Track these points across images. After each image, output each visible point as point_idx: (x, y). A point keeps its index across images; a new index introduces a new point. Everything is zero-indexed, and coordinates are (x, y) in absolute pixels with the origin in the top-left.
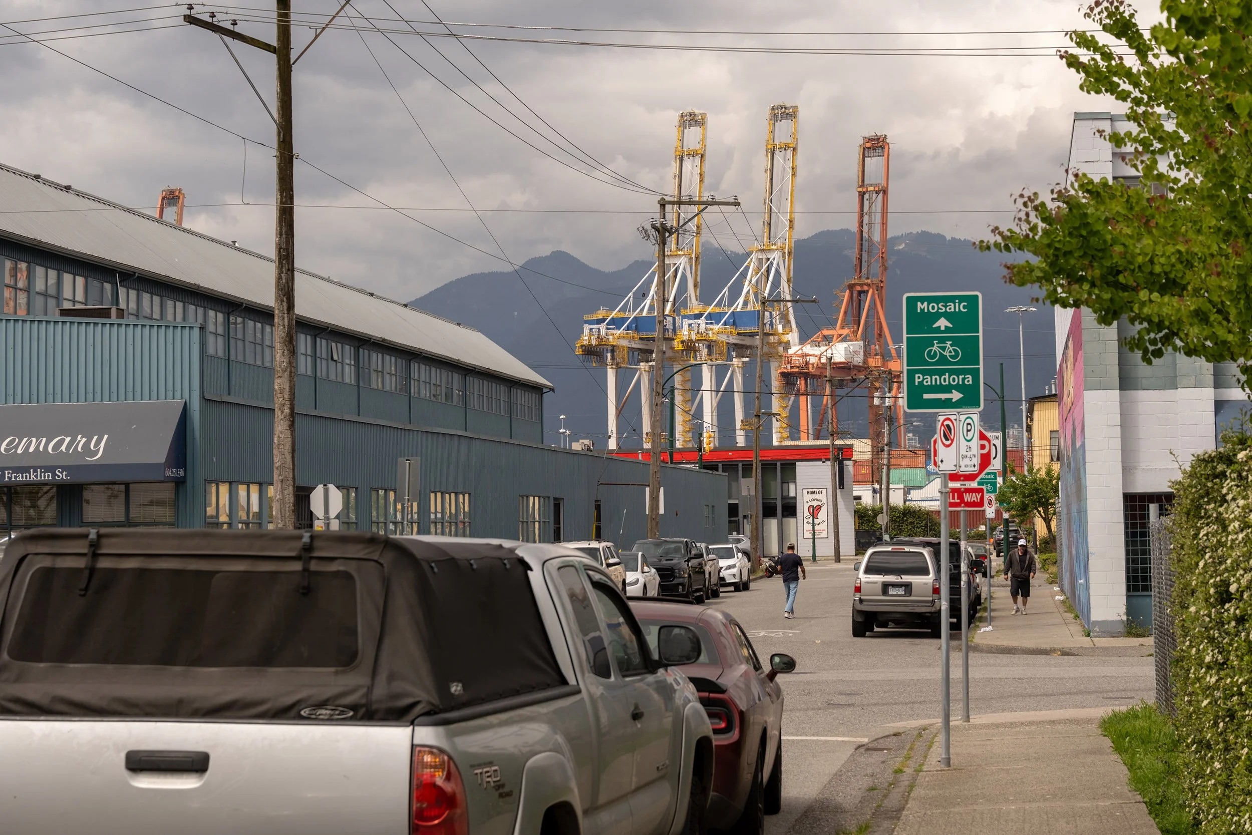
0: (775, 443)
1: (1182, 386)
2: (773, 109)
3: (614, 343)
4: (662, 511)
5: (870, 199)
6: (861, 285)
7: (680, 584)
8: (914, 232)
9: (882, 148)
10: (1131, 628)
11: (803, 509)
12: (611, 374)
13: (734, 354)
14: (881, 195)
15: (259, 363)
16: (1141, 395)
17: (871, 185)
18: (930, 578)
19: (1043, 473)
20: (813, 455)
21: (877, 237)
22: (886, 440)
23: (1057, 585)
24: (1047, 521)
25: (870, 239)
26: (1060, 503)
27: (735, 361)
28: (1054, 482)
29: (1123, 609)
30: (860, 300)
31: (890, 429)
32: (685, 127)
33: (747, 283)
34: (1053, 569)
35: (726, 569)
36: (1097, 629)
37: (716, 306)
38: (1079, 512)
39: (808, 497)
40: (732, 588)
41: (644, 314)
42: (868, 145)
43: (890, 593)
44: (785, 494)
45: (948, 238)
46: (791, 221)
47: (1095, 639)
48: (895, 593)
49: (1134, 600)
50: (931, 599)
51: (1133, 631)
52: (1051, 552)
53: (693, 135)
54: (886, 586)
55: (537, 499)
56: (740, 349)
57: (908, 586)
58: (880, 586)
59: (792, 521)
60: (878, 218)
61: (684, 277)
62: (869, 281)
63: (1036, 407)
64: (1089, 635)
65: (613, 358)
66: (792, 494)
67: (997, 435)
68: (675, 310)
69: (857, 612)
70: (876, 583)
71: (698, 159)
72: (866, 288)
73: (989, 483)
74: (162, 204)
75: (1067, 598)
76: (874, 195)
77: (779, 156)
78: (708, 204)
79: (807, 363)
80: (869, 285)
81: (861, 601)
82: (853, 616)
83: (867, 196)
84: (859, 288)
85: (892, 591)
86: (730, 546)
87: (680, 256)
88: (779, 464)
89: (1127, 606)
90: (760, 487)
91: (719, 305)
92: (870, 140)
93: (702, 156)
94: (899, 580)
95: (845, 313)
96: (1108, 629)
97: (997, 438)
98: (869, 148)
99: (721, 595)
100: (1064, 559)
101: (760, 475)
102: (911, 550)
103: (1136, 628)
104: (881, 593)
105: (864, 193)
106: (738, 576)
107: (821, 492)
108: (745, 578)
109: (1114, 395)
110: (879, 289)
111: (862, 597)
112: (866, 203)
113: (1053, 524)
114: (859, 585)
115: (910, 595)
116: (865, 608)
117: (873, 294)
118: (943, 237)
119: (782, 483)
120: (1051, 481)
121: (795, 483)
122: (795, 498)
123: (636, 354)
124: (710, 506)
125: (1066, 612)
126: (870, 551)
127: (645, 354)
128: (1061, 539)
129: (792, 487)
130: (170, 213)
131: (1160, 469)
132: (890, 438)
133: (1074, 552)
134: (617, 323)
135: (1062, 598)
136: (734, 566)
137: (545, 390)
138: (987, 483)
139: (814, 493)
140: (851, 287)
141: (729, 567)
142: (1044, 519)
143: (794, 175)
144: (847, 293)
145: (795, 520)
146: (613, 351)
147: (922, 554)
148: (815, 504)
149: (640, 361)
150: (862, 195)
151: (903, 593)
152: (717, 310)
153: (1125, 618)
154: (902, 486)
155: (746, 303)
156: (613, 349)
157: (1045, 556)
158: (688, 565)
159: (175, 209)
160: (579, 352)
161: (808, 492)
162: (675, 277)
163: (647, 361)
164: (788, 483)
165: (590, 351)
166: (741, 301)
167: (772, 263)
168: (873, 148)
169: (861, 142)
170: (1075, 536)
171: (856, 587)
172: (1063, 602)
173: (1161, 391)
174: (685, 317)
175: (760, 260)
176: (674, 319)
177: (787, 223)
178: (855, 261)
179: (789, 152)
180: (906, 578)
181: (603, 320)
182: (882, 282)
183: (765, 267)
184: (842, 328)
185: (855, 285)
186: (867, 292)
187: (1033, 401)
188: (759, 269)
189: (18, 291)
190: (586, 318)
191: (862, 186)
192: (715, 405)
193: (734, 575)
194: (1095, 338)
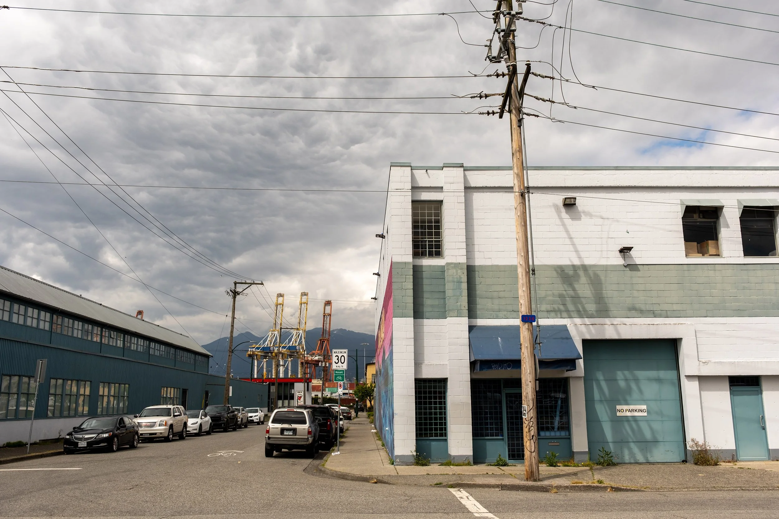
0: (289, 377)
1: (450, 316)
2: (302, 293)
3: (257, 354)
4: (231, 395)
5: (326, 317)
6: (323, 340)
7: (223, 423)
8: (339, 329)
9: (330, 304)
10: (419, 460)
11: (296, 398)
12: (256, 362)
13: (289, 357)
14: (329, 316)
15: (114, 345)
16: (426, 321)
17: (327, 313)
18: (306, 426)
19: (369, 385)
20: (300, 380)
21: (328, 330)
22: (322, 377)
23: (373, 424)
24: (370, 402)
25: (326, 330)
26: (375, 394)
27: (289, 359)
28: (373, 388)
29: (414, 448)
30: (323, 344)
31: (323, 374)
32: (278, 297)
33: (293, 339)
34: (372, 417)
35: (254, 417)
36: (398, 460)
37: (284, 344)
38: (386, 392)
39: (297, 394)
40: (256, 424)
41: (266, 346)
42: (326, 303)
43: (285, 434)
44: (291, 392)
45: (347, 330)
46: (305, 322)
47: (397, 467)
48: (288, 434)
49: (420, 442)
50: (307, 437)
51: (420, 462)
52: (371, 412)
53: (280, 299)
54: (283, 430)
55: (172, 389)
56: (291, 356)
57: (294, 431)
58: (280, 430)
59: (292, 401)
60: (328, 322)
61: (276, 336)
62: (325, 339)
63: (368, 367)
64: (393, 464)
65: (256, 358)
66: (293, 393)
67: (345, 351)
68: (274, 345)
69: (268, 445)
70: (277, 428)
71: (281, 305)
72: (324, 340)
73: (340, 376)
74: (137, 314)
75: (378, 432)
76: (328, 316)
77: (303, 305)
78: (251, 284)
79: (308, 360)
80: (325, 340)
81: (269, 438)
82: (266, 447)
83: (325, 316)
84: (322, 340)
85: (286, 433)
86: (257, 408)
87: (276, 331)
88: (289, 383)
89: (416, 446)
90: (277, 389)
91: (285, 344)
92: (327, 302)
93: (283, 305)
94: (290, 427)
95: (319, 347)
96: (404, 461)
97: (345, 352)
98: (326, 304)
99: (248, 426)
100: (376, 415)
101: (277, 385)
102: (298, 411)
103: (422, 460)
104: (280, 434)
105: (325, 315)
106: (259, 419)
107: (301, 392)
108: (262, 419)
109: (410, 320)
110: (328, 341)
111: (270, 436)
112: (325, 318)
113: (372, 403)
114: (268, 429)
115: (296, 435)
116: (271, 442)
117: (326, 342)
118: (346, 330)
119: (290, 389)
120: (372, 388)
121: (294, 389)
122: (294, 394)
123: (263, 357)
124: (260, 395)
125: (377, 440)
126: (276, 411)
127: (265, 357)
128: (375, 407)
129: (293, 390)
130: (139, 317)
131: (436, 364)
132: (323, 376)
133: (382, 412)
134: (258, 348)
135: (375, 431)
136: (257, 416)
137: (210, 357)
138: (339, 376)
139: (300, 392)
140: (320, 340)
141: (255, 416)
142: (369, 401)
143: (306, 310)
144: (320, 341)
145: (293, 401)
146: (256, 356)
147: (303, 412)
148: (300, 396)
149: (264, 359)
150: (324, 316)
151: (292, 434)
152: (285, 345)
153: (415, 454)
154: (330, 392)
155: (293, 344)
156: (257, 355)
157: (369, 413)
158: (227, 415)
159: (141, 316)
160: (247, 356)
161: (298, 392)
162: (274, 336)
163: (266, 359)
164: (292, 389)
165: (250, 356)
166: (291, 343)
167: (300, 333)
168: (328, 304)
169: (324, 302)
170: (383, 405)
171: (267, 430)
172: (376, 433)
173: (437, 319)
174: (276, 347)
175: (297, 333)
176: (273, 348)
177: (304, 323)
178: (321, 333)
179: (306, 304)
180: (294, 426)
181: (254, 348)
182: (329, 339)
183: (298, 334)
184: (318, 351)
185: (322, 339)
186: (325, 341)
187: (367, 365)
188: (297, 334)
189: (33, 319)
190: (250, 347)
191: (324, 313)
192: (283, 371)
193: (257, 419)
194: (400, 288)
